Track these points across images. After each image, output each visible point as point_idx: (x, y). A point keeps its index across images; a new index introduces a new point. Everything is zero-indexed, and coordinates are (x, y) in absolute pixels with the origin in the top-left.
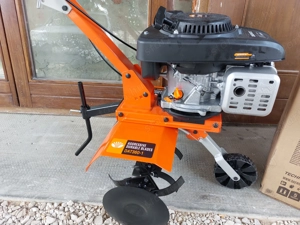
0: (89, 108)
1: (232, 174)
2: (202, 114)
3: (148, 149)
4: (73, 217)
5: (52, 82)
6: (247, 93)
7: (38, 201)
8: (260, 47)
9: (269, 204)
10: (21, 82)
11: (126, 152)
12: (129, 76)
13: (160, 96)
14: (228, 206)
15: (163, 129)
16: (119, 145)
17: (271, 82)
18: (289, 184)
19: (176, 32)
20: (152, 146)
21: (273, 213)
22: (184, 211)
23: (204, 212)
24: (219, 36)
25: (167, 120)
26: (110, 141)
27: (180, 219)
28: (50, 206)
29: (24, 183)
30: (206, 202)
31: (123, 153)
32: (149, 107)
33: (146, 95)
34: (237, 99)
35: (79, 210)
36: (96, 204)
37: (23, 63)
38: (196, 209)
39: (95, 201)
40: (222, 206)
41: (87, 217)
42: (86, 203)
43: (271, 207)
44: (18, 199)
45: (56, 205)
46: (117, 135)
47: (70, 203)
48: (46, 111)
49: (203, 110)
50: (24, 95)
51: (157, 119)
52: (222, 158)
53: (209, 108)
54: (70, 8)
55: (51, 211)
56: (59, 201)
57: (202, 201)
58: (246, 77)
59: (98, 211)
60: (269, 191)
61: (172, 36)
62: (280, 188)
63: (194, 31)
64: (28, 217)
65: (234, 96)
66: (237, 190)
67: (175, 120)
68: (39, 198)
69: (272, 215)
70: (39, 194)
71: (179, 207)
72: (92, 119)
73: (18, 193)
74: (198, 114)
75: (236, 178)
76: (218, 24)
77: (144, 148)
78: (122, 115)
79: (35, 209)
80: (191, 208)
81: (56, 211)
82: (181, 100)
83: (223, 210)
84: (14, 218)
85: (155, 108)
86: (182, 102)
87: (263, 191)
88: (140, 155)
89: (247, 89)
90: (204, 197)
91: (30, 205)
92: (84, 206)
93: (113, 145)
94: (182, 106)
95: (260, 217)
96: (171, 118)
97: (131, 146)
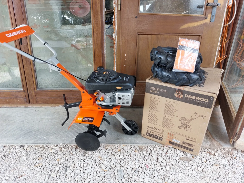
0: (68, 105)
1: (128, 128)
2: (111, 106)
3: (91, 120)
4: (63, 149)
5: (47, 91)
6: (122, 99)
7: (47, 144)
8: (124, 85)
9: (144, 140)
10: (31, 92)
11: (83, 121)
12: (84, 92)
13: (97, 99)
14: (127, 142)
15: (98, 112)
16: (80, 119)
17: (128, 96)
18: (149, 131)
19: (98, 80)
20: (93, 118)
21: (144, 143)
22: (108, 144)
23: (117, 144)
24: (111, 82)
25: (99, 108)
26: (77, 118)
27: (107, 147)
28: (53, 146)
29: (40, 138)
30: (118, 141)
31: (82, 121)
32: (93, 104)
33: (91, 99)
34: (119, 101)
35: (65, 147)
36: (72, 144)
37: (32, 83)
38: (113, 143)
39: (72, 143)
40: (124, 142)
41: (69, 149)
42: (68, 144)
43: (144, 141)
44: (39, 144)
45: (55, 145)
46: (80, 115)
47: (61, 144)
48: (43, 105)
49: (111, 105)
50: (32, 98)
51: (95, 108)
52: (123, 122)
53: (113, 103)
54: (61, 70)
55: (54, 148)
56: (57, 144)
57: (117, 141)
58: (121, 94)
59: (73, 147)
60: (144, 135)
61: (97, 82)
62: (147, 133)
63: (104, 80)
64: (44, 151)
65: (118, 100)
66: (132, 136)
67: (102, 108)
68: (48, 143)
69: (143, 144)
70: (47, 142)
71: (107, 143)
72: (69, 109)
73: (38, 142)
74: (109, 106)
75: (130, 130)
76: (112, 77)
77: (90, 119)
78: (81, 107)
79: (47, 148)
80: (111, 143)
81: (56, 148)
82: (104, 101)
83: (124, 143)
84: (38, 151)
85: (95, 104)
86: (104, 102)
87: (142, 135)
88: (88, 122)
89: (122, 98)
90: (117, 139)
91: (44, 146)
92: (67, 145)
93: (78, 119)
94: (104, 103)
95: (139, 145)
96: (101, 107)
97: (85, 119)
